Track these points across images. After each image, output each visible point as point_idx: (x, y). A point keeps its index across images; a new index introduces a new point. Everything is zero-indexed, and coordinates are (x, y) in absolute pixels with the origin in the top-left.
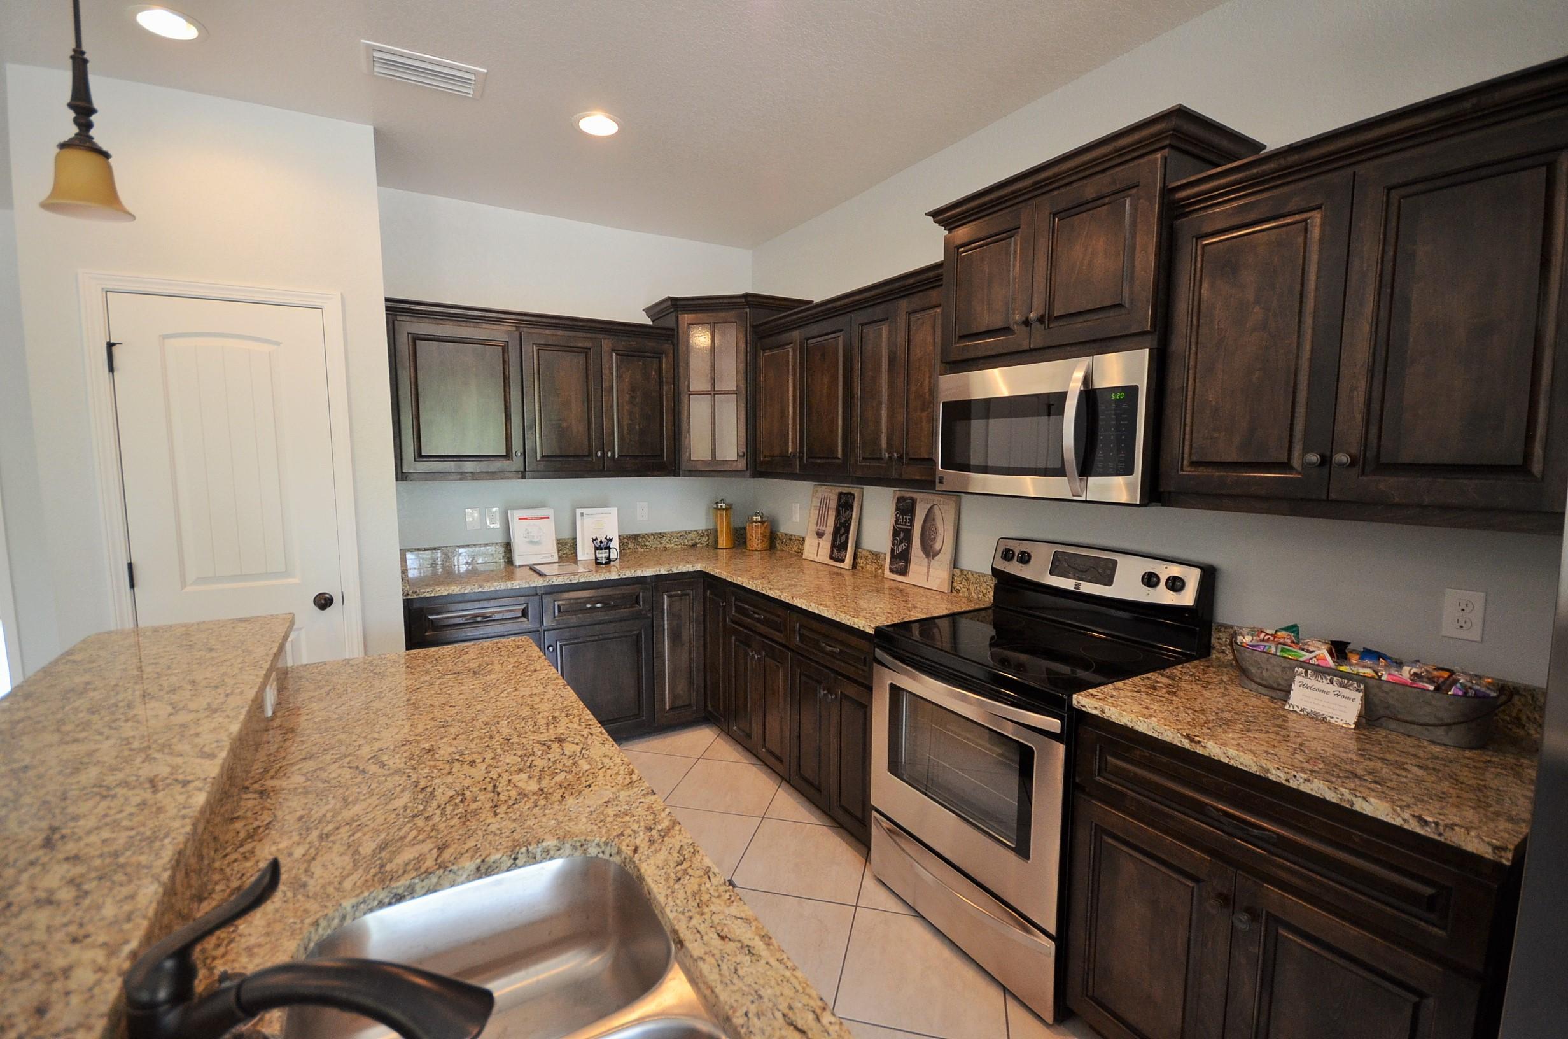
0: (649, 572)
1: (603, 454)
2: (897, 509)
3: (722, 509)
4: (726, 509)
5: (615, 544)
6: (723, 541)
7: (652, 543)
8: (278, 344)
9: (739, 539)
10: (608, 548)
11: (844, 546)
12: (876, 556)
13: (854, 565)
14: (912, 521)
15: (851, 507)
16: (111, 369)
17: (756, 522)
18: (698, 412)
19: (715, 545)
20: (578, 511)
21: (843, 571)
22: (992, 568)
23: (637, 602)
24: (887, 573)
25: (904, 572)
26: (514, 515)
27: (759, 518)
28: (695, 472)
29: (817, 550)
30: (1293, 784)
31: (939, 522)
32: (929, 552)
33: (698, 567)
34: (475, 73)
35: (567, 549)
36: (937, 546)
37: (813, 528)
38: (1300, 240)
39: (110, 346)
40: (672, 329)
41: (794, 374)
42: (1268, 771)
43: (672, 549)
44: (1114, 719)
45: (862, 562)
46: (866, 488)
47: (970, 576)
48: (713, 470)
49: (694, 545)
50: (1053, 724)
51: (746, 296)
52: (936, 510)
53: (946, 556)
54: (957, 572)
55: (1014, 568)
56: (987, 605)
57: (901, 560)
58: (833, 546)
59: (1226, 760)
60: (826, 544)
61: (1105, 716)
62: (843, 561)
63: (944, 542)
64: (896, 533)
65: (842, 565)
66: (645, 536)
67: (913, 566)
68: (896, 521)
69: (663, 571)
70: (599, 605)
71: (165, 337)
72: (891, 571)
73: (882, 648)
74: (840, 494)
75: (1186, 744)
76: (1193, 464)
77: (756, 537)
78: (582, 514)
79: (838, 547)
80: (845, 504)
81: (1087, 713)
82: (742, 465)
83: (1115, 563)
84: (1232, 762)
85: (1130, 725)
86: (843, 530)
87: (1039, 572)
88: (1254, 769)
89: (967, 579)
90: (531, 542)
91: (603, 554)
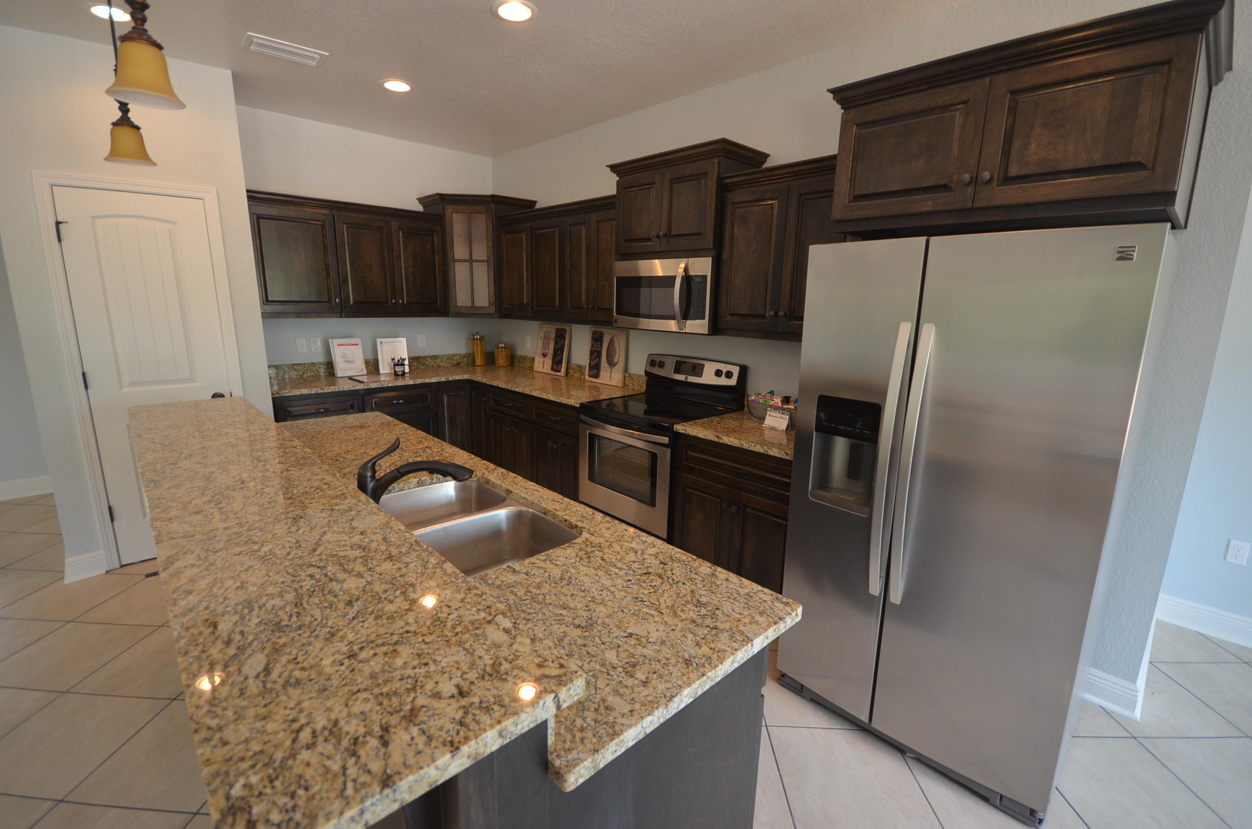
0: (434, 380)
1: (396, 301)
2: (593, 338)
3: (477, 339)
4: (480, 339)
5: (406, 362)
6: (479, 361)
7: (430, 362)
8: (174, 223)
9: (490, 360)
10: (403, 365)
11: (560, 362)
12: (580, 368)
13: (567, 373)
14: (601, 345)
15: (564, 338)
16: (60, 240)
17: (501, 348)
18: (460, 273)
19: (473, 364)
20: (379, 340)
21: (560, 378)
22: (645, 371)
23: (426, 399)
24: (587, 377)
25: (597, 376)
26: (334, 343)
27: (503, 345)
28: (460, 314)
29: (543, 365)
30: (750, 449)
31: (616, 345)
32: (612, 364)
33: (466, 377)
34: (320, 54)
35: (373, 366)
36: (616, 360)
37: (540, 351)
38: (770, 212)
39: (58, 224)
40: (440, 216)
41: (527, 251)
42: (743, 445)
43: (443, 366)
44: (690, 433)
45: (571, 372)
46: (574, 326)
47: (634, 377)
48: (472, 313)
49: (458, 364)
50: (665, 440)
51: (492, 196)
52: (615, 339)
53: (620, 366)
54: (627, 375)
55: (657, 371)
56: (643, 392)
57: (595, 369)
58: (553, 362)
59: (729, 444)
60: (549, 361)
61: (687, 433)
62: (560, 371)
63: (620, 358)
64: (592, 353)
65: (559, 374)
66: (425, 358)
67: (602, 373)
68: (592, 346)
69: (443, 379)
70: (401, 401)
71: (95, 218)
72: (590, 376)
73: (585, 414)
74: (557, 330)
75: (716, 440)
76: (731, 315)
77: (501, 360)
78: (381, 343)
79: (556, 363)
80: (560, 336)
81: (680, 433)
82: (492, 309)
83: (703, 365)
84: (732, 444)
85: (696, 435)
86: (559, 352)
87: (668, 372)
88: (738, 445)
89: (633, 379)
90: (348, 361)
91: (399, 369)
